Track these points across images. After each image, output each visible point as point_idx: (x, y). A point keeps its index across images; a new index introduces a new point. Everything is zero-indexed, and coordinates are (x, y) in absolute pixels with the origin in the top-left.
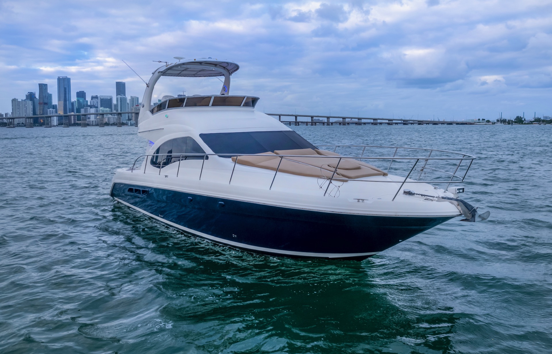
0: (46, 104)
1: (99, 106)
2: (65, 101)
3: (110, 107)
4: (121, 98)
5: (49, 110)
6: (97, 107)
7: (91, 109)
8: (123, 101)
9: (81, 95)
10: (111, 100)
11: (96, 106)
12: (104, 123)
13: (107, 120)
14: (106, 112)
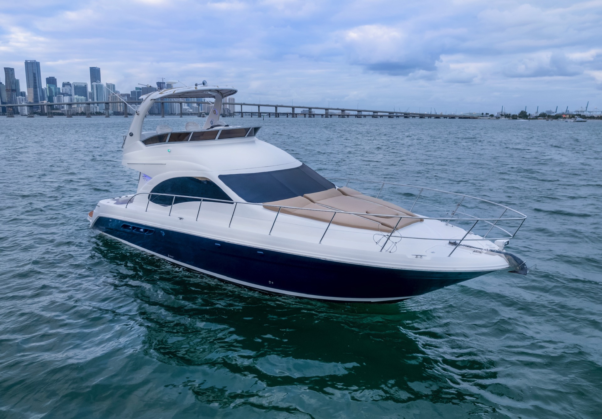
0: (13, 90)
1: (73, 94)
2: (35, 87)
3: (85, 95)
4: (97, 85)
5: (18, 97)
6: (71, 95)
7: (65, 97)
8: (99, 88)
9: (51, 81)
11: (69, 93)
12: (80, 112)
13: (83, 110)
14: (81, 101)
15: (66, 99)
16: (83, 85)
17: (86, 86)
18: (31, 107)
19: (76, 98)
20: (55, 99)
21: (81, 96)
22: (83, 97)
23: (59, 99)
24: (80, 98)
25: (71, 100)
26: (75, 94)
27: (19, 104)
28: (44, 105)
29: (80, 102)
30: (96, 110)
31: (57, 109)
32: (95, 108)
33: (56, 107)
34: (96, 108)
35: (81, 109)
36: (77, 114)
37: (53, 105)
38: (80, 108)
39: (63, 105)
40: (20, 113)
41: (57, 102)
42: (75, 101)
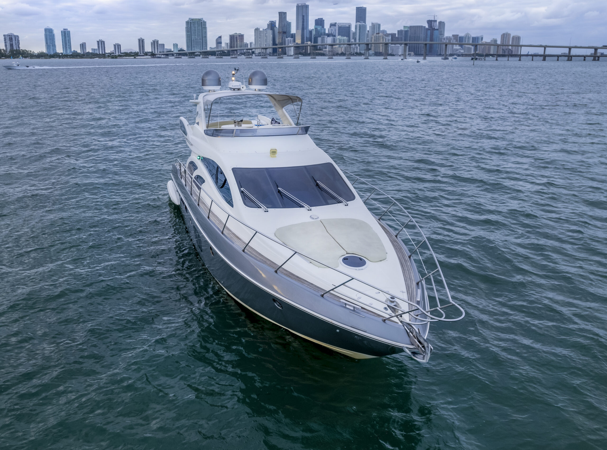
0: (284, 33)
1: (337, 34)
2: (303, 29)
3: (348, 36)
4: (360, 25)
5: (287, 39)
6: (335, 36)
7: (328, 38)
8: (362, 28)
9: (320, 22)
10: (349, 27)
11: (334, 34)
12: (340, 53)
13: (343, 50)
14: (344, 42)
15: (329, 40)
16: (347, 26)
18: (297, 48)
19: (339, 39)
20: (319, 39)
21: (344, 36)
22: (345, 38)
23: (323, 40)
24: (343, 38)
25: (334, 40)
26: (339, 35)
27: (287, 45)
28: (307, 46)
29: (342, 42)
30: (357, 50)
31: (320, 49)
32: (355, 49)
33: (319, 47)
34: (357, 48)
35: (341, 50)
36: (337, 54)
37: (317, 46)
38: (340, 49)
39: (325, 46)
40: (287, 54)
41: (321, 43)
42: (338, 42)
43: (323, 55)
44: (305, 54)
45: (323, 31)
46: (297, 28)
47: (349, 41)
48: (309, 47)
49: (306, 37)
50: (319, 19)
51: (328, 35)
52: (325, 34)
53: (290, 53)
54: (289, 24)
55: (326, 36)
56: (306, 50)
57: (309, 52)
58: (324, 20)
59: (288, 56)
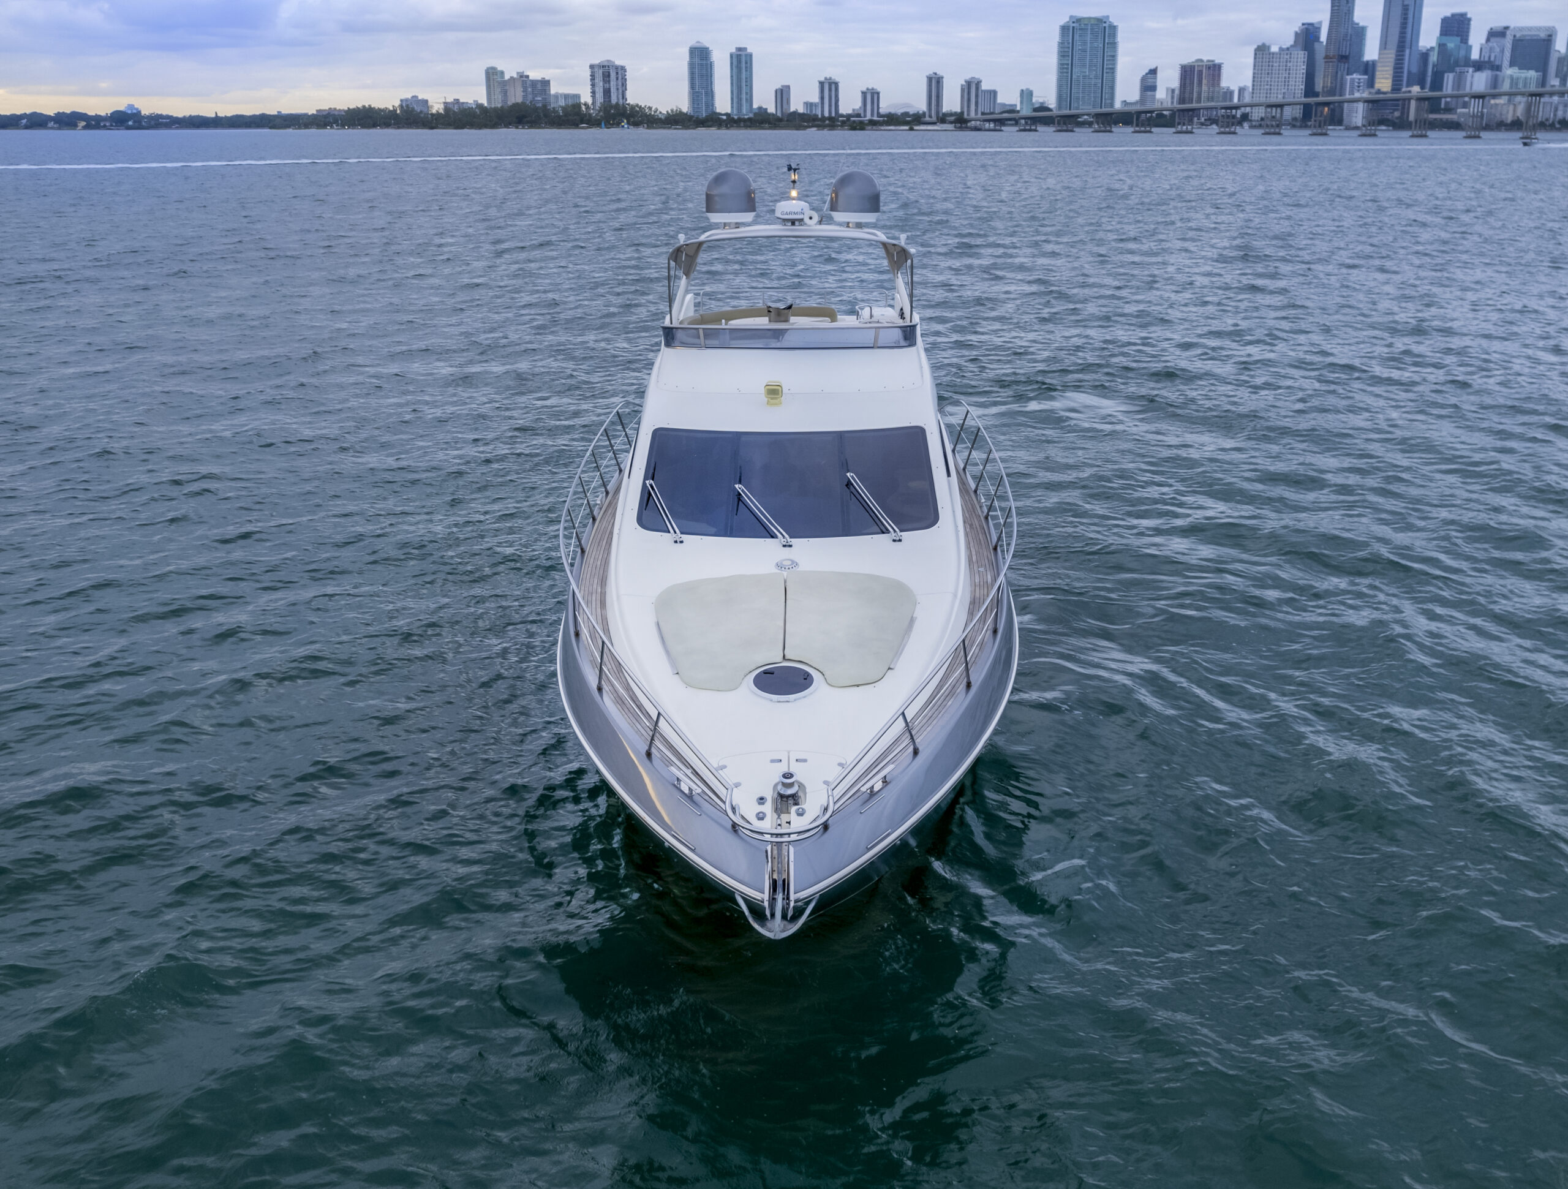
0: (1343, 58)
1: (1506, 62)
2: (1401, 47)
3: (1543, 69)
5: (1349, 77)
6: (1498, 68)
7: (1478, 75)
9: (1456, 26)
10: (1549, 40)
11: (1497, 63)
12: (1509, 121)
13: (1520, 112)
14: (1525, 86)
15: (1479, 81)
16: (1543, 35)
17: (1550, 36)
18: (1376, 104)
19: (1511, 77)
20: (1449, 79)
21: (1529, 69)
22: (1532, 74)
23: (1459, 82)
24: (1523, 75)
25: (1495, 82)
26: (1512, 64)
27: (1347, 96)
28: (1409, 99)
29: (1520, 88)
31: (1448, 110)
32: (1561, 108)
33: (1446, 103)
35: (1514, 111)
36: (1501, 126)
37: (1439, 99)
38: (1511, 108)
39: (1467, 99)
40: (1345, 122)
41: (1453, 89)
42: (1506, 87)
43: (1455, 126)
44: (1400, 124)
45: (1462, 53)
46: (1384, 45)
47: (1543, 82)
48: (1413, 103)
49: (1409, 72)
50: (1453, 15)
51: (1479, 66)
52: (1468, 62)
53: (1354, 120)
54: (1360, 33)
55: (1471, 70)
56: (1405, 110)
57: (1412, 117)
58: (1469, 20)
59: (1348, 128)
